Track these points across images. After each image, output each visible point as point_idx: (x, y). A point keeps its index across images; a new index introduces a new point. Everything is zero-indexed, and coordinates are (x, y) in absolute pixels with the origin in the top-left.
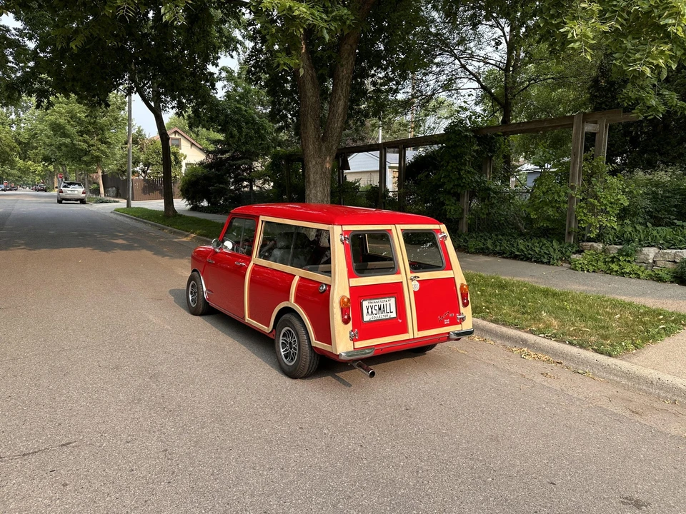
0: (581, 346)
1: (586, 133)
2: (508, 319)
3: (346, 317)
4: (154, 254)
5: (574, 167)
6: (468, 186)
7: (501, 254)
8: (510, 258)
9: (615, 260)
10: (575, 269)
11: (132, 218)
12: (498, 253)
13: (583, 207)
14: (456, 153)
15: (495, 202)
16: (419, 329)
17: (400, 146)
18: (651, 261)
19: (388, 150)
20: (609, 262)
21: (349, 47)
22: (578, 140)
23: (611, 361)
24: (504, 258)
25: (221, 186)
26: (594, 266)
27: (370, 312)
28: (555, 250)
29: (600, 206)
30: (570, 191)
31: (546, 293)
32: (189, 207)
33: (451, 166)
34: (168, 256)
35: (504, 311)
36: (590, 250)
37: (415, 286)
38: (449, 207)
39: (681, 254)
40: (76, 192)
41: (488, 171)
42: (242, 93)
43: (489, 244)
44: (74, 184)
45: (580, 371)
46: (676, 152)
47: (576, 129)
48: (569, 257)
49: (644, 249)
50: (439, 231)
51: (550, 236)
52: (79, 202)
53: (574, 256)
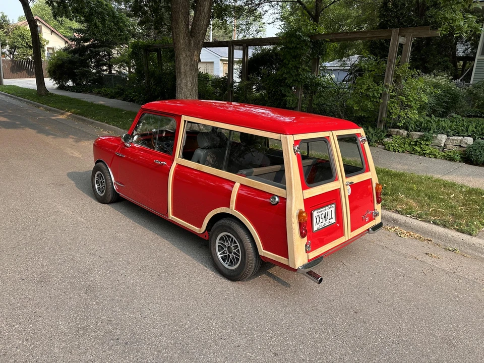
1: (400, 43)
4: (38, 132)
5: (389, 70)
6: (303, 82)
9: (418, 143)
10: (388, 150)
11: (6, 95)
15: (324, 95)
16: (352, 230)
17: (244, 44)
18: (443, 145)
19: (235, 47)
20: (413, 145)
22: (394, 49)
23: (474, 240)
25: (85, 69)
26: (402, 148)
27: (318, 221)
28: (372, 134)
29: (407, 102)
30: (385, 89)
32: (56, 86)
33: (291, 65)
34: (52, 135)
36: (397, 135)
37: (348, 191)
38: (289, 98)
39: (466, 141)
41: (316, 69)
45: (450, 249)
46: (437, 61)
47: (393, 41)
48: (382, 139)
49: (439, 135)
50: (359, 135)
53: (386, 140)
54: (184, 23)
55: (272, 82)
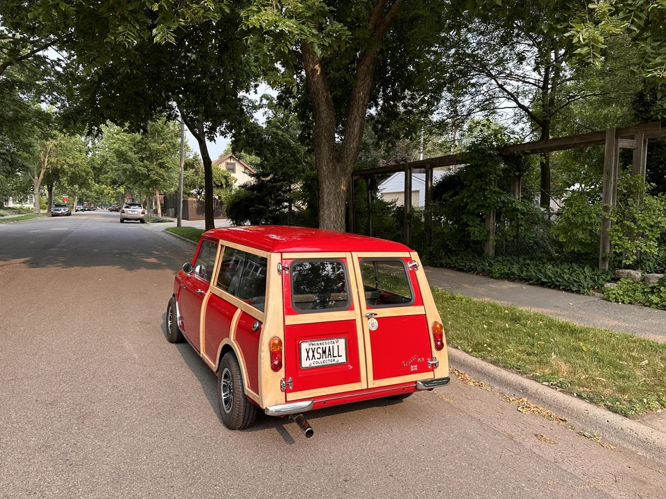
0: (591, 401)
1: (620, 148)
2: (509, 360)
3: (276, 363)
5: (607, 186)
6: (493, 207)
7: (527, 280)
8: (537, 285)
9: (655, 291)
10: (607, 300)
12: (525, 279)
13: (618, 230)
14: (479, 172)
15: (523, 223)
16: (376, 377)
17: (427, 166)
19: (413, 170)
20: (648, 293)
21: (366, 68)
22: (611, 157)
23: (626, 423)
24: (530, 284)
25: (261, 206)
26: (630, 296)
27: (311, 357)
28: (586, 277)
29: (637, 229)
30: (603, 213)
31: (564, 329)
33: (475, 186)
35: (508, 350)
36: (627, 278)
37: (373, 324)
38: (473, 228)
40: (136, 213)
41: (517, 191)
42: (282, 119)
43: (515, 269)
44: (135, 205)
45: (586, 433)
47: (608, 146)
48: (602, 286)
50: (409, 259)
51: (583, 261)
52: (139, 221)
53: (608, 285)
54: (327, 148)
55: (452, 208)
